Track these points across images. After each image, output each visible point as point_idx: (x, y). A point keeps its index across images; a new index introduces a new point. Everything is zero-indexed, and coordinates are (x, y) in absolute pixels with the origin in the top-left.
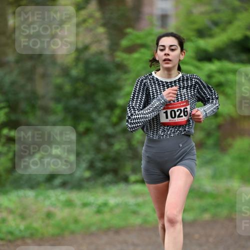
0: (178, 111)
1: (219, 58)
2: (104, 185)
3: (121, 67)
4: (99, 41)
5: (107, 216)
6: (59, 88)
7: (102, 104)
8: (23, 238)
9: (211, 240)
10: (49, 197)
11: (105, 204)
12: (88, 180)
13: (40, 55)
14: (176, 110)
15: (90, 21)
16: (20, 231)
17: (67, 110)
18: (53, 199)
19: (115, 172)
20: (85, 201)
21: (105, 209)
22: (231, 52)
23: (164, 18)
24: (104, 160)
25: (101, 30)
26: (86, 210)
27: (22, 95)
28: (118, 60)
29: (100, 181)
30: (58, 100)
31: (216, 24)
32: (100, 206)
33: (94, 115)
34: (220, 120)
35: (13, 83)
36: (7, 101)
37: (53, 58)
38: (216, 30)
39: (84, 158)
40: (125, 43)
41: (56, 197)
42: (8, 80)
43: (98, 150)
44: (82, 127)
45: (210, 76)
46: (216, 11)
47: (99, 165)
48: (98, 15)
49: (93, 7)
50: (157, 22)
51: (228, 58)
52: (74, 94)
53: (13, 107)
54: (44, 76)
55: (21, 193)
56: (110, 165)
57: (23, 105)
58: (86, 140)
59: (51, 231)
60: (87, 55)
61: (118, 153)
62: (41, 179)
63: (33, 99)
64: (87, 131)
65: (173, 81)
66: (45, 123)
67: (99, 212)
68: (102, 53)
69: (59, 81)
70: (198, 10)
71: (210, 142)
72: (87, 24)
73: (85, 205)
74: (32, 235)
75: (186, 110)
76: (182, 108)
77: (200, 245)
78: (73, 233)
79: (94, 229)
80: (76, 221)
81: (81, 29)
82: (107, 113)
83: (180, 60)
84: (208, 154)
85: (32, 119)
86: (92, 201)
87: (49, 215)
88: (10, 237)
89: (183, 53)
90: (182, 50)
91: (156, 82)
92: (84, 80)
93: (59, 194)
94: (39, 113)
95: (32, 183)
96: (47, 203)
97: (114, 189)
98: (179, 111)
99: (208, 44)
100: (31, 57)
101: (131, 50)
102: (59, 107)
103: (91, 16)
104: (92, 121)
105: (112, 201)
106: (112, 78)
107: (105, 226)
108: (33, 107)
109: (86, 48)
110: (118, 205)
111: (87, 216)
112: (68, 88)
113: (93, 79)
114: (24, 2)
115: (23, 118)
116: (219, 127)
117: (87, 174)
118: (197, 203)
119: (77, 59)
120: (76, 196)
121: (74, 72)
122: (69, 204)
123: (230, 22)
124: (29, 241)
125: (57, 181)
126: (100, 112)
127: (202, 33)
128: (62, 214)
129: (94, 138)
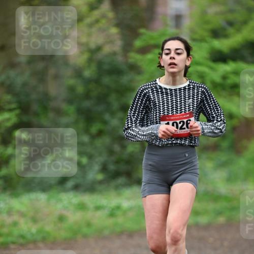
0: (180, 123)
1: (234, 59)
2: (117, 188)
3: (135, 68)
4: (111, 42)
5: (120, 220)
6: (72, 89)
7: (115, 105)
8: (35, 242)
9: (226, 244)
10: (61, 200)
11: (118, 207)
12: (101, 182)
13: (52, 56)
14: (178, 122)
15: (104, 21)
16: (32, 235)
17: (80, 111)
18: (65, 202)
19: (128, 174)
20: (98, 204)
21: (119, 213)
22: (246, 53)
23: (178, 18)
24: (117, 162)
25: (114, 31)
26: (99, 213)
27: (34, 96)
28: (131, 61)
29: (113, 183)
30: (70, 102)
31: (231, 24)
32: (113, 209)
33: (107, 117)
34: (235, 122)
35: (25, 84)
36: (19, 102)
37: (65, 59)
38: (231, 30)
39: (97, 160)
40: (138, 43)
41: (68, 200)
42: (19, 81)
43: (111, 152)
44: (94, 129)
45: (224, 78)
46: (231, 11)
47: (112, 167)
48: (111, 15)
49: (106, 7)
50: (171, 23)
51: (243, 59)
52: (87, 96)
53: (24, 108)
54: (56, 77)
55: (33, 196)
56: (123, 167)
57: (35, 107)
58: (99, 142)
59: (63, 234)
60: (99, 56)
61: (131, 155)
62: (53, 182)
63: (45, 101)
64: (100, 133)
65: (178, 88)
66: (57, 125)
67: (112, 215)
68: (115, 54)
69: (72, 82)
70: (213, 10)
71: (225, 144)
72: (100, 25)
73: (98, 208)
74: (44, 240)
75: (189, 122)
76: (185, 120)
77: (215, 249)
78: (85, 236)
79: (106, 232)
80: (89, 225)
81: (94, 30)
82: (120, 114)
83: (186, 66)
84: (223, 157)
85: (44, 121)
86: (105, 204)
87: (61, 219)
88: (21, 241)
89: (190, 59)
90: (188, 55)
91: (159, 90)
92: (97, 81)
93: (71, 197)
94: (51, 115)
95: (44, 186)
96: (59, 206)
97: (127, 192)
98: (182, 123)
99: (223, 45)
100: (43, 58)
101: (144, 50)
102: (71, 109)
103: (104, 16)
104: (105, 123)
105: (125, 204)
106: (125, 79)
107: (118, 229)
108: (45, 109)
109: (99, 48)
110: (131, 209)
111: (100, 219)
112: (80, 89)
113: (106, 80)
114: (36, 2)
115: (34, 120)
116: (234, 129)
117: (100, 177)
118: (211, 206)
119: (90, 60)
120: (89, 199)
121: (87, 73)
122: (82, 207)
123: (245, 23)
124: (41, 245)
125: (70, 184)
126: (113, 114)
127: (216, 34)
128: (74, 217)
129: (106, 140)
